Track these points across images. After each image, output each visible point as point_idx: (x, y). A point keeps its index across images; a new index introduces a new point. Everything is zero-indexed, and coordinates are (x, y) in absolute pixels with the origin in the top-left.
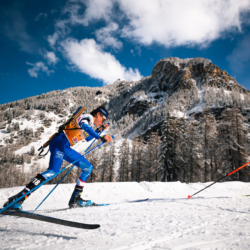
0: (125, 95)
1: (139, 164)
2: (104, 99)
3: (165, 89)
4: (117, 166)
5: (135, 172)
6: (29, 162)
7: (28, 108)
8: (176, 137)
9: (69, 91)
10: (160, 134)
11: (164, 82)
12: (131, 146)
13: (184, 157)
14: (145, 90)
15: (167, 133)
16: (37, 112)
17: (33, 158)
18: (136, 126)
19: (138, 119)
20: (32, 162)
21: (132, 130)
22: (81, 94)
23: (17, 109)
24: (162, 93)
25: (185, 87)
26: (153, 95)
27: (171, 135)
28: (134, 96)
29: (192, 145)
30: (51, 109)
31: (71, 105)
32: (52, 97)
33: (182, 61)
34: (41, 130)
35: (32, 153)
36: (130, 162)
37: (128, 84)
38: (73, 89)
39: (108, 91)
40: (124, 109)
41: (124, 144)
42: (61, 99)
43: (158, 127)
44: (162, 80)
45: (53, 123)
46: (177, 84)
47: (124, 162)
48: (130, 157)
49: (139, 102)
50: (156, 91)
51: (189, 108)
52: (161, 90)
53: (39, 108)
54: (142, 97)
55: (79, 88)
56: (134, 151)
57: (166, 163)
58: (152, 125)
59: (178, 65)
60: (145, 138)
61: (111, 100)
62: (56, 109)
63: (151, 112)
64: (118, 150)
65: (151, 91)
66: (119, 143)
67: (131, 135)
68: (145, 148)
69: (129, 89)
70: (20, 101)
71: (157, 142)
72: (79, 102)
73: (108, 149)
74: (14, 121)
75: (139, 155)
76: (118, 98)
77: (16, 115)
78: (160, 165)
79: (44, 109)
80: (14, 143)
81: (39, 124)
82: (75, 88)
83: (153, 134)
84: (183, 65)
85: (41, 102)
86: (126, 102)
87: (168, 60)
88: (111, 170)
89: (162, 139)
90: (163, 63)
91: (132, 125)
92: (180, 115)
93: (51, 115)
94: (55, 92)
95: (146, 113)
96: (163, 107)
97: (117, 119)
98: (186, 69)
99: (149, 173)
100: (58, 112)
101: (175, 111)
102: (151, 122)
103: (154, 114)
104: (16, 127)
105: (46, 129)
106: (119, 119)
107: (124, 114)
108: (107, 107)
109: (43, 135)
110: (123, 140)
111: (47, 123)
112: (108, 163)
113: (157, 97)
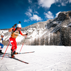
0: (51, 23)
1: (54, 39)
3: (61, 20)
4: (49, 39)
6: (31, 39)
8: (64, 32)
9: (38, 23)
10: (60, 32)
12: (52, 35)
13: (66, 37)
14: (56, 21)
15: (62, 31)
16: (32, 28)
18: (54, 30)
19: (54, 28)
23: (28, 28)
24: (60, 21)
25: (67, 19)
26: (58, 22)
27: (63, 32)
29: (69, 34)
30: (34, 27)
31: (38, 26)
32: (34, 25)
33: (66, 12)
34: (33, 32)
35: (31, 37)
36: (52, 38)
39: (47, 22)
41: (51, 34)
42: (36, 25)
44: (60, 18)
45: (35, 30)
46: (64, 18)
47: (51, 38)
50: (59, 21)
51: (68, 25)
52: (60, 20)
54: (55, 23)
55: (40, 22)
56: (53, 36)
57: (61, 39)
58: (58, 29)
59: (65, 13)
60: (56, 33)
61: (47, 24)
62: (35, 27)
63: (57, 26)
64: (49, 36)
65: (57, 21)
66: (50, 34)
68: (56, 35)
69: (52, 21)
70: (28, 26)
71: (59, 34)
72: (40, 25)
73: (47, 36)
75: (54, 37)
76: (49, 24)
78: (60, 39)
83: (58, 32)
84: (66, 13)
85: (32, 26)
86: (51, 24)
87: (62, 12)
91: (53, 30)
92: (65, 26)
93: (34, 29)
96: (61, 25)
97: (49, 29)
98: (67, 14)
99: (57, 41)
100: (36, 28)
101: (64, 26)
102: (57, 29)
104: (28, 32)
106: (49, 28)
107: (50, 27)
108: (46, 26)
109: (33, 33)
110: (50, 33)
111: (34, 30)
112: (47, 39)
113: (59, 22)
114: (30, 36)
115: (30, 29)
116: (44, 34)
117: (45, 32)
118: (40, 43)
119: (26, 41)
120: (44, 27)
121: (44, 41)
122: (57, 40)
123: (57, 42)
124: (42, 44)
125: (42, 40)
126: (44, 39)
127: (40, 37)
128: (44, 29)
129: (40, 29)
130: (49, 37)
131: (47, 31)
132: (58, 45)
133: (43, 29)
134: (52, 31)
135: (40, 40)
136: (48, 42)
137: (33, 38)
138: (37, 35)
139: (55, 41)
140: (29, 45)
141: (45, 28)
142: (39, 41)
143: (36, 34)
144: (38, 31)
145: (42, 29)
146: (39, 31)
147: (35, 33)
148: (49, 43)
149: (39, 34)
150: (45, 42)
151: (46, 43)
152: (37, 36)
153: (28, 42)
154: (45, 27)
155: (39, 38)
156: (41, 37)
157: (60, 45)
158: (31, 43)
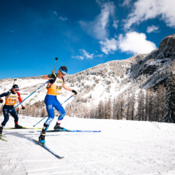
0: (141, 63)
1: (150, 105)
2: (127, 66)
3: (169, 56)
4: (136, 105)
5: (148, 109)
6: (89, 102)
7: (88, 74)
9: (107, 64)
10: (165, 86)
11: (168, 52)
12: (145, 93)
14: (154, 58)
15: (170, 85)
16: (92, 76)
17: (91, 99)
18: (148, 81)
19: (149, 77)
20: (91, 101)
21: (146, 84)
22: (114, 65)
23: (83, 75)
24: (167, 59)
26: (161, 60)
27: (174, 86)
28: (147, 63)
30: (99, 74)
31: (109, 71)
32: (99, 67)
34: (95, 85)
35: (90, 97)
36: (145, 103)
37: (142, 55)
38: (110, 62)
39: (130, 61)
40: (140, 71)
41: (141, 92)
42: (103, 68)
43: (164, 81)
44: (166, 51)
45: (100, 82)
47: (141, 103)
48: (145, 100)
49: (150, 66)
50: (162, 58)
52: (166, 57)
53: (93, 74)
54: (152, 63)
55: (113, 61)
56: (147, 96)
57: (170, 104)
58: (160, 80)
60: (155, 88)
61: (132, 66)
62: (101, 73)
63: (159, 72)
64: (137, 96)
65: (159, 58)
66: (138, 91)
68: (155, 94)
69: (143, 59)
70: (84, 71)
71: (163, 91)
72: (113, 69)
73: (131, 95)
74: (82, 81)
75: (151, 99)
76: (137, 65)
77: (82, 78)
78: (166, 106)
79: (95, 74)
80: (82, 92)
81: (93, 82)
83: (161, 86)
86: (142, 67)
87: (171, 36)
88: (133, 108)
89: (167, 89)
90: (167, 39)
91: (145, 80)
93: (98, 77)
94: (100, 65)
95: (155, 73)
96: (167, 68)
99: (158, 110)
100: (102, 75)
102: (159, 78)
103: (161, 73)
104: (83, 84)
105: (97, 85)
106: (137, 77)
107: (139, 75)
108: (129, 70)
109: (95, 88)
110: (140, 90)
111: (97, 81)
112: (131, 103)
113: (163, 62)
114: (88, 95)
115: (88, 79)
116: (122, 90)
117: (126, 86)
118: (112, 113)
119: (77, 108)
120: (124, 74)
121: (122, 110)
122: (157, 108)
123: (158, 113)
124: (118, 117)
125: (116, 105)
126: (122, 104)
127: (112, 98)
128: (122, 79)
129: (112, 78)
130: (136, 98)
131: (130, 83)
132: (161, 121)
133: (120, 80)
134: (144, 85)
135: (112, 106)
136: (133, 112)
137: (94, 101)
138: (106, 94)
139: (151, 109)
140: (85, 117)
141: (126, 77)
142: (109, 108)
143: (104, 91)
144: (109, 83)
145: (119, 78)
146: (111, 84)
147: (100, 87)
148: (135, 114)
149: (111, 90)
150: (126, 111)
151: (127, 115)
152: (104, 96)
153: (82, 109)
154: (126, 73)
155: (109, 102)
156: (116, 98)
157: (166, 121)
158: (89, 112)
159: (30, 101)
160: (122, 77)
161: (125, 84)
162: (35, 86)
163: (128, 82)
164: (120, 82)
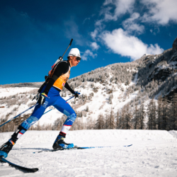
0: (150, 66)
1: (164, 118)
2: (134, 70)
4: (146, 120)
5: (161, 125)
6: (85, 116)
7: (84, 81)
9: (109, 67)
12: (157, 104)
14: (167, 60)
16: (89, 83)
17: (88, 113)
18: (160, 89)
19: (162, 84)
20: (88, 116)
21: (157, 92)
22: (117, 68)
23: (77, 82)
28: (158, 66)
30: (98, 80)
31: (111, 77)
32: (98, 72)
34: (92, 95)
35: (87, 110)
36: (157, 117)
37: (152, 57)
38: (111, 66)
39: (137, 64)
40: (150, 76)
41: (151, 103)
42: (103, 73)
45: (100, 90)
47: (152, 117)
48: (157, 113)
49: (162, 70)
50: (176, 60)
53: (90, 80)
54: (165, 66)
55: (115, 64)
56: (159, 108)
58: (175, 88)
60: (169, 98)
61: (139, 71)
62: (100, 80)
63: (173, 78)
64: (146, 108)
65: (173, 60)
66: (147, 102)
67: (156, 96)
68: (169, 105)
69: (153, 61)
70: (79, 77)
72: (116, 74)
73: (139, 107)
75: (164, 111)
77: (77, 86)
79: (93, 81)
80: (76, 103)
81: (90, 91)
82: (113, 65)
83: (176, 95)
85: (91, 76)
86: (152, 71)
88: (142, 123)
91: (157, 88)
93: (97, 84)
94: (99, 69)
95: (169, 78)
100: (102, 82)
102: (173, 85)
103: (176, 79)
105: (95, 94)
107: (150, 80)
108: (136, 76)
109: (93, 98)
110: (150, 100)
111: (96, 90)
112: (139, 117)
115: (83, 87)
116: (128, 100)
120: (130, 80)
122: (172, 123)
125: (121, 120)
126: (128, 118)
127: (115, 111)
128: (128, 86)
129: (115, 85)
130: (145, 111)
131: (137, 92)
133: (125, 87)
135: (115, 121)
137: (92, 115)
138: (107, 106)
139: (165, 125)
141: (132, 84)
143: (104, 102)
144: (110, 92)
145: (123, 85)
146: (114, 94)
147: (100, 97)
149: (113, 100)
152: (105, 108)
155: (111, 116)
156: (120, 110)
159: (8, 115)
160: (127, 84)
161: (132, 92)
162: (14, 97)
163: (135, 90)
164: (125, 90)
